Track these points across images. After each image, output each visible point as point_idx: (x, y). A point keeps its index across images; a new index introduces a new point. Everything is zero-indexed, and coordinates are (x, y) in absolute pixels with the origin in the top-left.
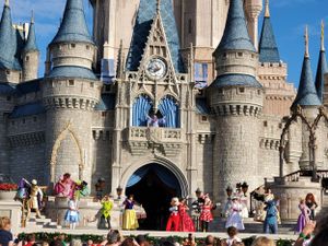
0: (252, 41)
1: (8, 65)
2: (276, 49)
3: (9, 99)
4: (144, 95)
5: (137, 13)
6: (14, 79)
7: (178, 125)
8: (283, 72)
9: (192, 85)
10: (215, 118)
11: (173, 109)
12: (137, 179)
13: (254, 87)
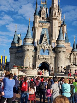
0: (64, 38)
1: (16, 43)
2: (68, 40)
3: (16, 49)
4: (42, 49)
5: (41, 33)
6: (17, 45)
7: (49, 55)
8: (70, 44)
9: (52, 47)
10: (56, 53)
11: (48, 52)
12: (41, 65)
13: (64, 47)
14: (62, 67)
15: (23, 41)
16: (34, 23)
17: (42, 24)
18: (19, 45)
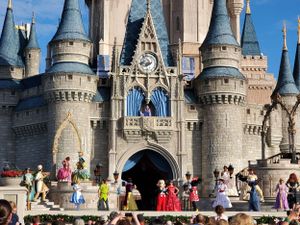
0: (235, 36)
1: (12, 63)
2: (257, 42)
3: (13, 93)
4: (137, 88)
5: (129, 12)
6: (17, 75)
7: (169, 114)
8: (264, 64)
9: (181, 77)
10: (202, 107)
11: (163, 100)
12: (132, 164)
13: (237, 78)
14: (231, 169)
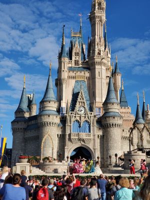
0: (118, 100)
1: (25, 110)
2: (126, 102)
3: (25, 123)
4: (77, 121)
5: (74, 89)
6: (27, 115)
7: (90, 132)
8: (130, 110)
9: (95, 116)
10: (104, 129)
11: (87, 126)
12: (75, 153)
13: (119, 117)
14: (116, 155)
15: (39, 107)
16: (59, 71)
17: (75, 72)
18: (30, 114)
